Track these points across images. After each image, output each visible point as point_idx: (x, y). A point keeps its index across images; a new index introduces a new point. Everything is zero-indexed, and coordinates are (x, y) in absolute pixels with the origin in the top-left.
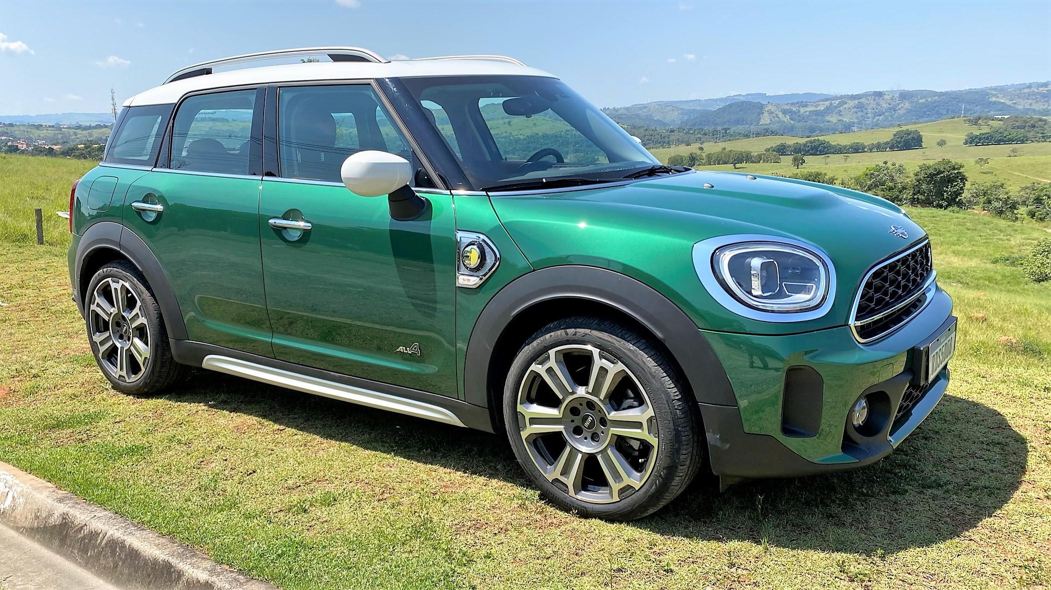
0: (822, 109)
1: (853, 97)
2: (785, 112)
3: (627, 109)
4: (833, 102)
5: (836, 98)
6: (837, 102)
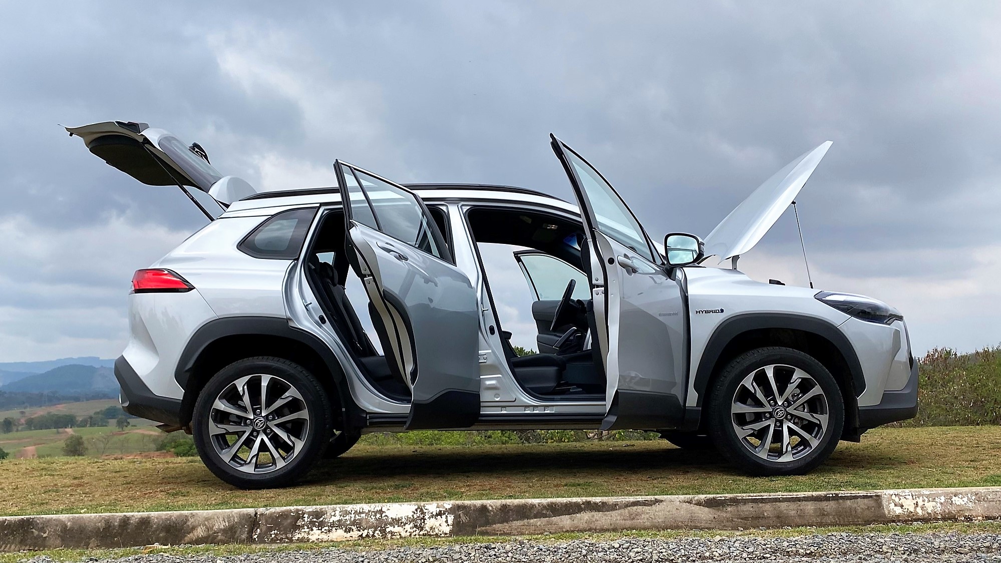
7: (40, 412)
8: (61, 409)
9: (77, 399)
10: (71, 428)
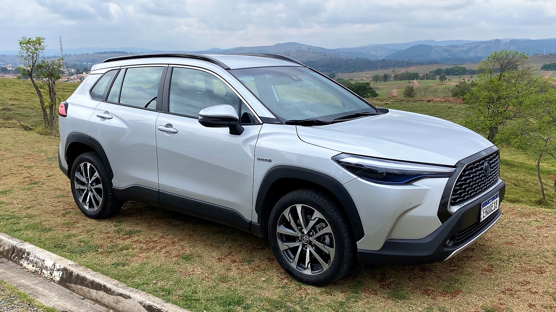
0: (466, 49)
1: (483, 43)
2: (445, 51)
3: (356, 48)
4: (472, 45)
5: (473, 43)
6: (475, 45)
7: (402, 71)
8: (412, 70)
9: (421, 64)
10: (417, 80)
